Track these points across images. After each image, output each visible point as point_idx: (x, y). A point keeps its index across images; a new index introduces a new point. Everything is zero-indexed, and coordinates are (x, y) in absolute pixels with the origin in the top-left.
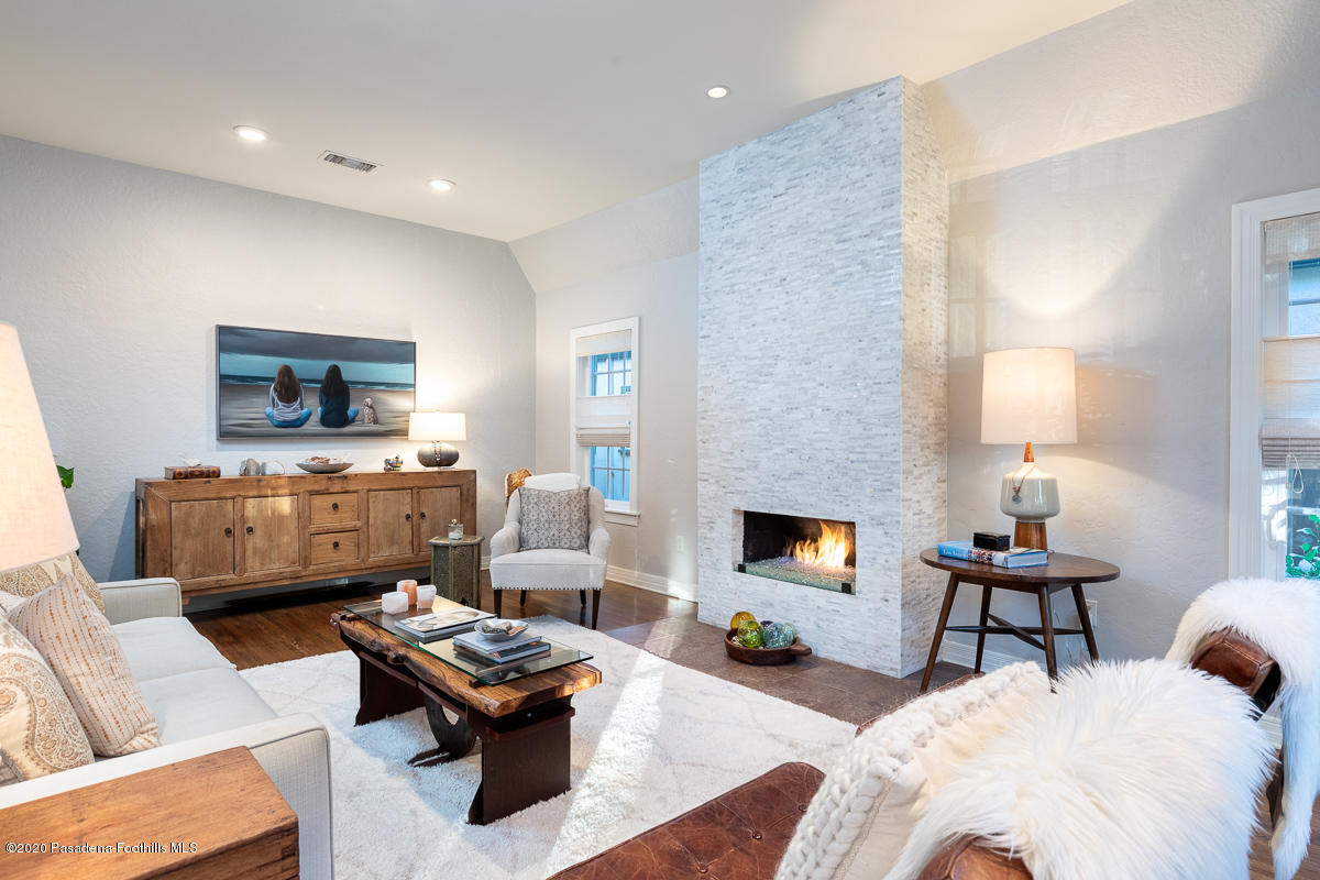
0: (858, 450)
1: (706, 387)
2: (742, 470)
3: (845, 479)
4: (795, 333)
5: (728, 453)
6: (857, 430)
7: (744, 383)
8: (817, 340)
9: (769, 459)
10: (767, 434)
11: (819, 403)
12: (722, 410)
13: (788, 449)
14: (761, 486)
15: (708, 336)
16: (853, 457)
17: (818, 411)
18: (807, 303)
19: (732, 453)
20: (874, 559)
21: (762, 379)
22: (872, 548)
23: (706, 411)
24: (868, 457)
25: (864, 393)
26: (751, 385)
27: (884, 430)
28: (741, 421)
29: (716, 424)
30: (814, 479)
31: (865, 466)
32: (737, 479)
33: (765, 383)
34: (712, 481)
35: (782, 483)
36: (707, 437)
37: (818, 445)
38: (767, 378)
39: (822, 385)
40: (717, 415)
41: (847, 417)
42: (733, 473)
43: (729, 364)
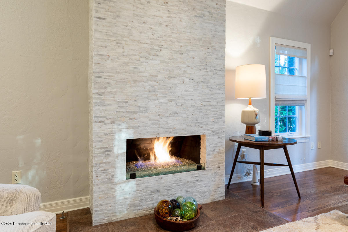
0: (207, 100)
1: (101, 55)
2: (135, 113)
3: (202, 114)
4: (174, 35)
5: (123, 102)
6: (207, 91)
7: (137, 57)
8: (186, 43)
9: (156, 105)
10: (155, 91)
11: (187, 76)
12: (118, 73)
13: (169, 100)
14: (150, 122)
15: (104, 19)
16: (204, 103)
17: (187, 80)
18: (181, 21)
19: (127, 102)
20: (214, 150)
21: (151, 57)
22: (213, 145)
23: (103, 73)
24: (211, 104)
25: (210, 73)
26: (141, 59)
27: (218, 91)
28: (135, 82)
29: (112, 82)
30: (185, 115)
31: (210, 108)
32: (131, 119)
33: (153, 59)
34: (107, 122)
35: (164, 119)
36: (103, 91)
37: (186, 98)
38: (154, 57)
39: (189, 66)
40: (113, 76)
41: (202, 84)
42: (128, 115)
43: (124, 42)
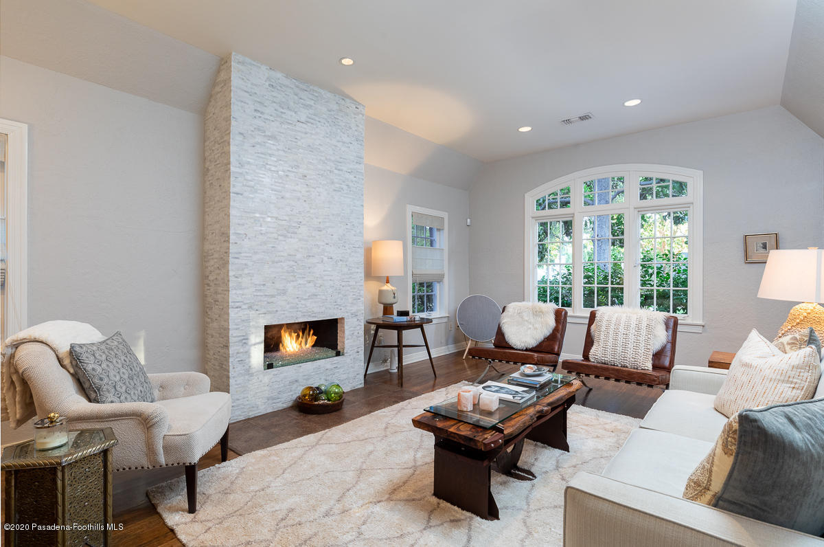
0: (345, 280)
1: (239, 234)
2: (273, 296)
3: (340, 295)
4: (312, 211)
5: (260, 285)
6: (345, 270)
7: (275, 235)
8: (325, 218)
9: (295, 287)
10: (293, 272)
11: (326, 254)
12: (256, 253)
13: (307, 281)
14: (288, 306)
15: (242, 194)
16: (343, 284)
17: (325, 259)
18: (319, 195)
19: (264, 285)
20: (353, 334)
21: (289, 235)
22: (352, 329)
23: (240, 253)
24: (350, 283)
25: (349, 251)
26: (280, 238)
27: (357, 270)
28: (273, 262)
29: (250, 263)
30: (324, 297)
31: (349, 288)
32: (268, 303)
33: (291, 238)
34: (244, 307)
35: (303, 302)
36: (240, 272)
37: (325, 278)
38: (292, 235)
39: (327, 244)
40: (250, 257)
41: (341, 263)
42: (266, 299)
43: (261, 220)
